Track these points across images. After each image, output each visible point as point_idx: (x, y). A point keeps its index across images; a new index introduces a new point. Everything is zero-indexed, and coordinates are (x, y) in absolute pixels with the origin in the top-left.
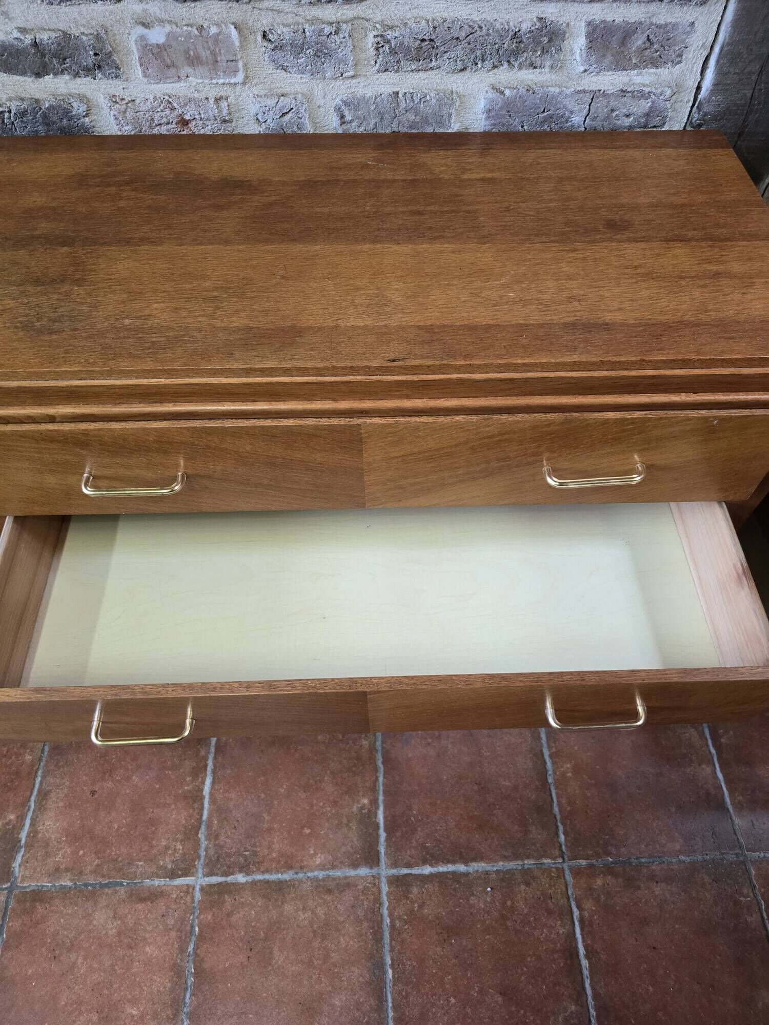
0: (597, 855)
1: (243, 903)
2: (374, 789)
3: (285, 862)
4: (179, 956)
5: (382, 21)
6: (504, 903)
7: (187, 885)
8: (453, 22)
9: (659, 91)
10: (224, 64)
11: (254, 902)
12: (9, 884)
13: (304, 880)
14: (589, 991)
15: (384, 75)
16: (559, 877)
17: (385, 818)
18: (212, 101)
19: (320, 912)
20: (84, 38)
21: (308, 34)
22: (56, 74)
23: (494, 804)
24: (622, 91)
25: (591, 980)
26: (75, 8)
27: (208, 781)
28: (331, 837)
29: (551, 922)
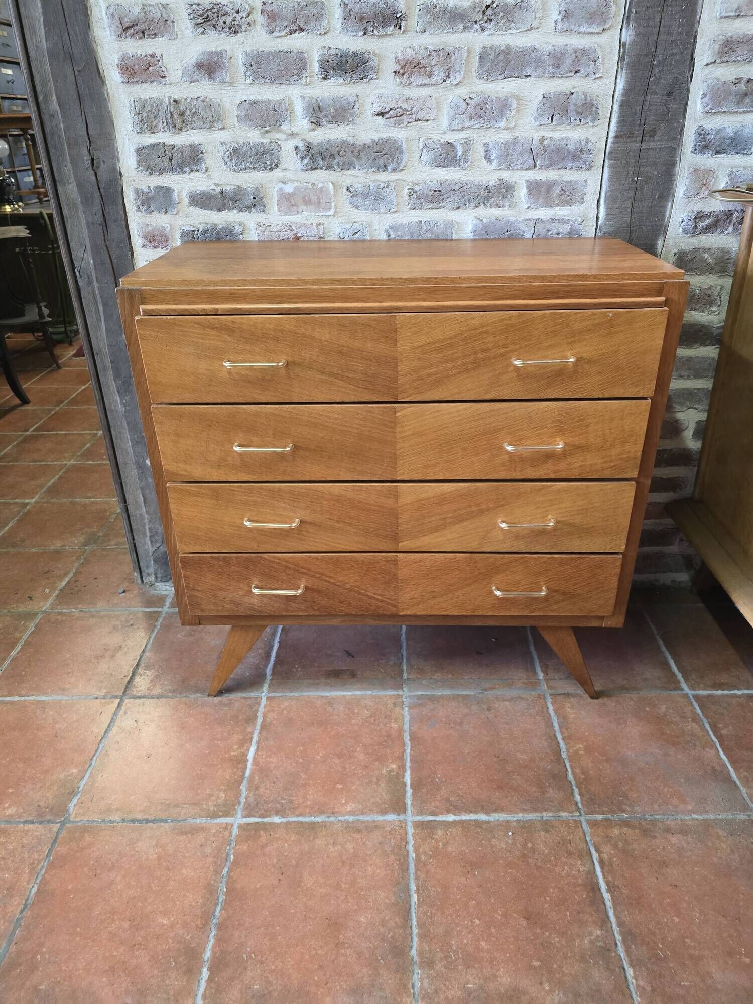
0: (613, 812)
1: (277, 838)
2: (401, 758)
3: (318, 809)
5: (413, 181)
6: (524, 846)
7: (227, 823)
8: (452, 181)
9: (574, 219)
10: (324, 204)
11: (288, 838)
12: (63, 819)
13: (335, 822)
14: (613, 919)
15: (414, 211)
16: (577, 827)
17: (412, 779)
18: (314, 225)
20: (249, 190)
21: (371, 188)
22: (229, 210)
23: (512, 771)
24: (552, 219)
25: (614, 910)
26: (248, 174)
27: (253, 749)
28: (362, 791)
29: (571, 861)
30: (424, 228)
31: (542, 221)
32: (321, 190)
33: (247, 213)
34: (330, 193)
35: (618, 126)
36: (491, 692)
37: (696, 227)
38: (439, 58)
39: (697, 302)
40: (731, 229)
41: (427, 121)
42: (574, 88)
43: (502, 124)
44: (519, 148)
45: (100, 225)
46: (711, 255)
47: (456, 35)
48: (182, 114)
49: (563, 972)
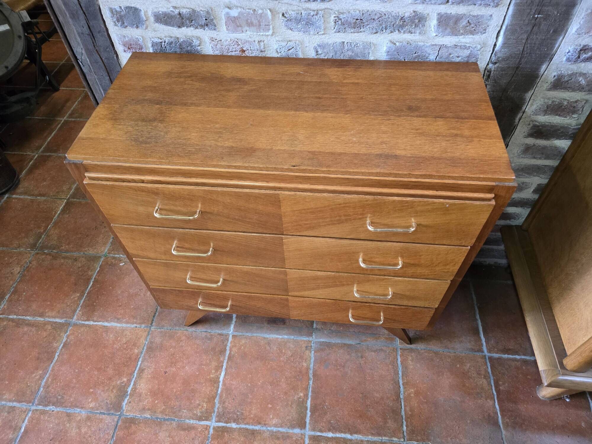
0: (423, 440)
1: (233, 438)
2: (307, 389)
3: (257, 421)
5: (338, 10)
7: (207, 425)
8: (372, 12)
9: (474, 46)
10: (264, 26)
11: (239, 439)
12: (120, 413)
13: (266, 431)
15: (338, 34)
17: (311, 404)
18: (257, 42)
20: (202, 12)
21: (303, 15)
22: (187, 27)
23: (370, 405)
24: (455, 45)
27: (223, 374)
28: (282, 410)
30: (346, 48)
31: (446, 47)
32: (261, 15)
33: (201, 30)
34: (268, 18)
36: (365, 344)
37: (579, 57)
39: (563, 110)
45: (88, 35)
46: (586, 78)
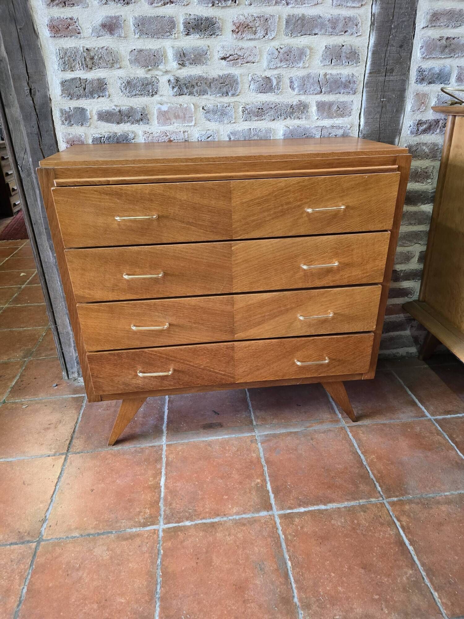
0: (403, 495)
1: (190, 535)
2: (262, 474)
3: (214, 513)
4: (151, 567)
5: (245, 103)
6: (352, 522)
7: (154, 529)
8: (269, 102)
9: (346, 126)
10: (188, 118)
11: (197, 534)
12: (38, 539)
13: (227, 521)
14: (417, 562)
15: (245, 122)
16: (382, 507)
17: (272, 488)
18: (182, 132)
19: (240, 535)
20: (138, 109)
21: (218, 107)
22: (125, 123)
23: (335, 476)
24: (332, 126)
25: (417, 556)
26: (137, 99)
27: (163, 479)
28: (241, 499)
29: (383, 529)
30: (253, 133)
31: (326, 128)
32: (186, 109)
33: (137, 125)
34: (192, 111)
35: (371, 66)
36: (311, 429)
37: (418, 130)
38: (260, 22)
39: (419, 177)
40: (438, 131)
41: (254, 63)
42: (344, 42)
43: (301, 65)
44: (311, 81)
45: (36, 134)
46: (427, 147)
47: (271, 7)
48: (92, 58)
49: (394, 600)
